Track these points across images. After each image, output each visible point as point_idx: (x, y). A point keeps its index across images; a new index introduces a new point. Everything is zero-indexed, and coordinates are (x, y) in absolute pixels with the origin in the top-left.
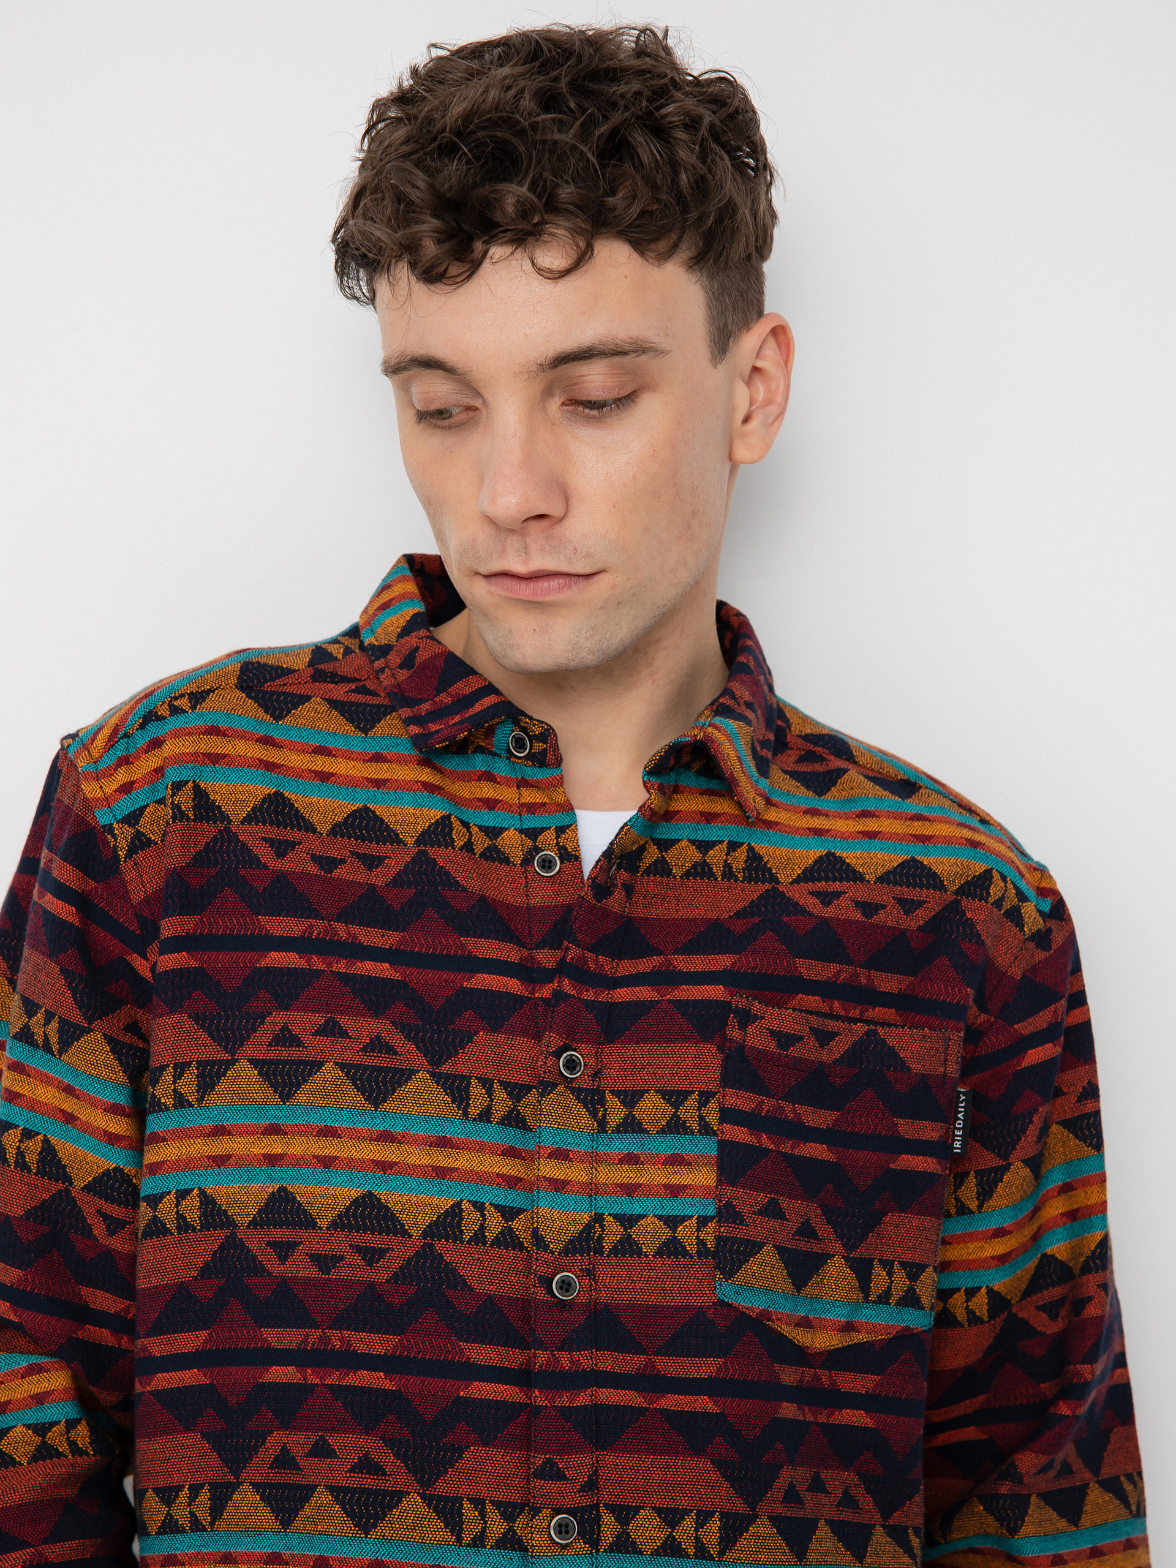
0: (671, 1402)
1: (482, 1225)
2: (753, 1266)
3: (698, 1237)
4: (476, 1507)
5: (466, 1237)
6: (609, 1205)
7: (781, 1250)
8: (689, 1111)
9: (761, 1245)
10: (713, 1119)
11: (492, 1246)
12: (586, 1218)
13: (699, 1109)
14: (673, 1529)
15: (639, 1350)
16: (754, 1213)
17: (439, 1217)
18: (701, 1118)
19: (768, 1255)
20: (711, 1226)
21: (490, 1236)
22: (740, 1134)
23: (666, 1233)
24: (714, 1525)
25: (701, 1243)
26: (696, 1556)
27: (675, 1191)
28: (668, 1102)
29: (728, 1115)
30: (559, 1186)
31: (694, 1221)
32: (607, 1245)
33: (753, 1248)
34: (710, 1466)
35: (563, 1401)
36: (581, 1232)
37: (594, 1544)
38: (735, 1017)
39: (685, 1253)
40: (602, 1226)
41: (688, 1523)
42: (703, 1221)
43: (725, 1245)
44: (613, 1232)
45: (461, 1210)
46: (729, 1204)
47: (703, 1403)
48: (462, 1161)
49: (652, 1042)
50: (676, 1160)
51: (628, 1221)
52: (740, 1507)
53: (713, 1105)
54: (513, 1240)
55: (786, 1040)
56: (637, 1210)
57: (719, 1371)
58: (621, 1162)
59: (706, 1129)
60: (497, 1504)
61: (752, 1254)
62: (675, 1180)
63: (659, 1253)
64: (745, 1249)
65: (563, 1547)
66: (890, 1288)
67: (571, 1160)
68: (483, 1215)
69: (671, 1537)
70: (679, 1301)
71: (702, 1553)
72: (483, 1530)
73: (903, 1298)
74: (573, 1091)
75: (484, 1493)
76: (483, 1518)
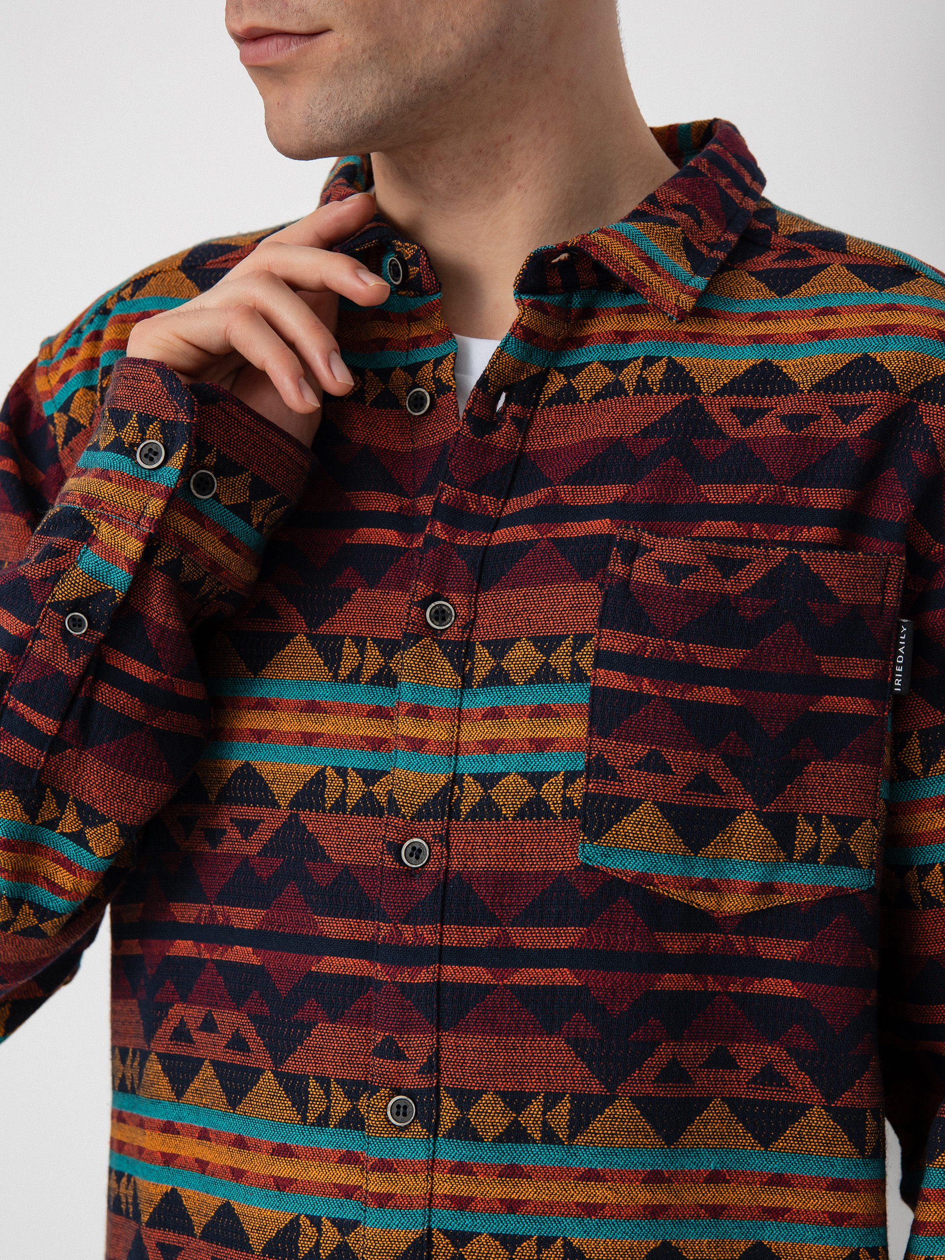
0: (524, 977)
1: (344, 792)
2: (627, 824)
3: (564, 795)
4: (321, 1086)
5: (328, 805)
6: (468, 765)
7: (664, 808)
8: (560, 660)
9: (639, 802)
10: (586, 663)
11: (351, 813)
12: (443, 780)
13: (573, 654)
14: (519, 1113)
15: (492, 921)
16: (630, 767)
17: (305, 785)
18: (574, 663)
19: (647, 812)
20: (580, 782)
21: (350, 802)
22: (617, 680)
23: (530, 791)
24: (564, 1108)
25: (567, 801)
26: (543, 1141)
27: (540, 745)
28: (540, 649)
29: (602, 659)
30: (417, 745)
31: (560, 778)
32: (464, 809)
33: (626, 805)
34: (563, 1045)
35: (404, 977)
36: (436, 796)
37: (433, 1129)
38: (618, 551)
39: (549, 814)
40: (461, 788)
41: (535, 1107)
42: (570, 777)
43: (592, 804)
44: (472, 793)
45: (325, 777)
46: (599, 757)
47: (564, 976)
48: (328, 726)
49: (528, 585)
50: (542, 712)
51: (488, 780)
52: (596, 1087)
53: (589, 648)
54: (373, 805)
55: (675, 572)
56: (499, 768)
57: (581, 940)
58: (485, 717)
59: (578, 676)
60: (341, 1082)
61: (627, 812)
62: (541, 733)
63: (520, 814)
64: (618, 807)
65: (402, 1129)
66: (817, 845)
67: (430, 718)
68: (345, 781)
69: (516, 1122)
70: (537, 867)
71: (549, 1137)
72: (328, 1108)
73: (833, 856)
74: (441, 644)
75: (329, 1072)
76: (327, 1098)
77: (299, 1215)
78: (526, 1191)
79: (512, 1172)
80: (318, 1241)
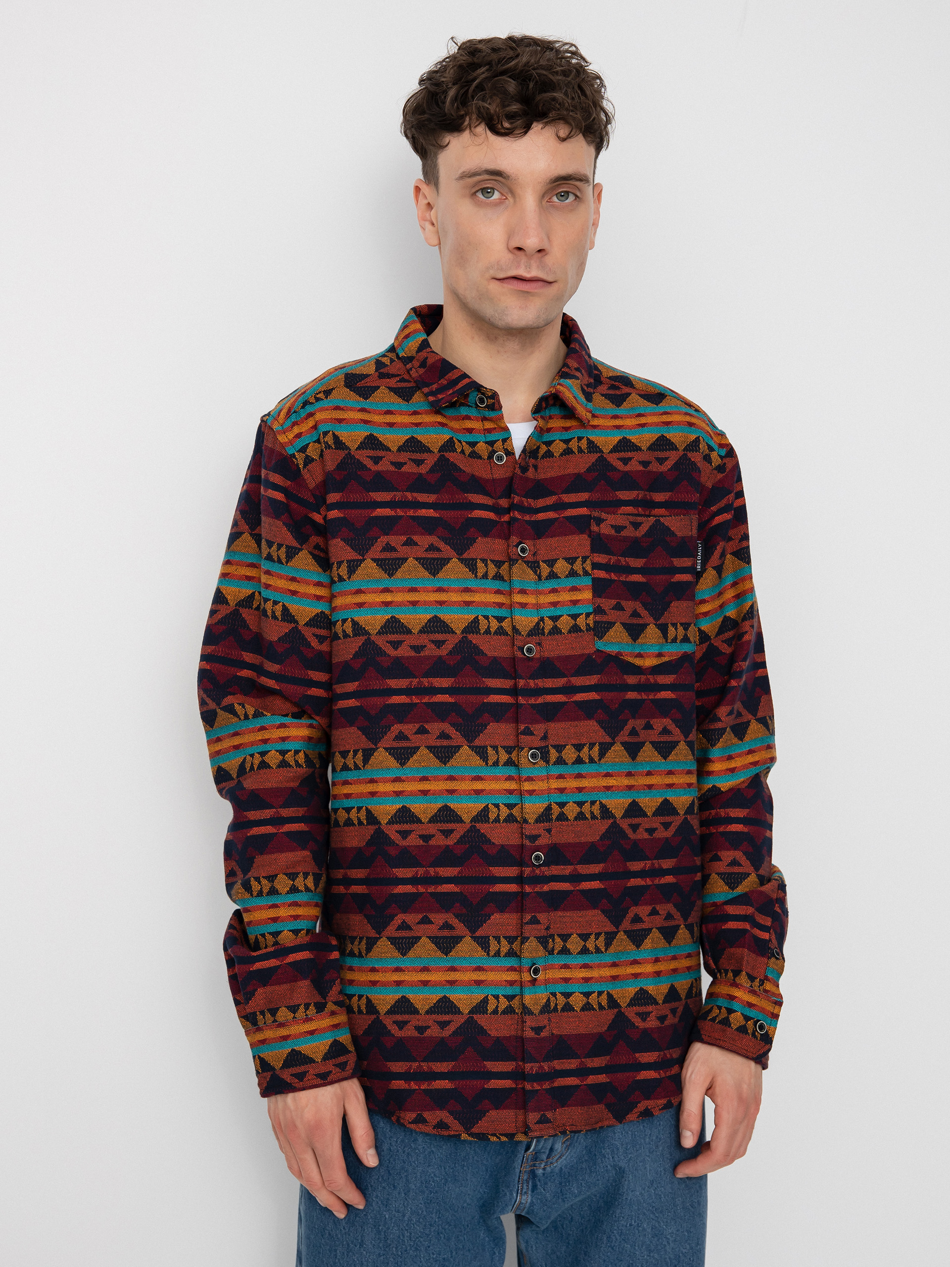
0: (580, 697)
1: (488, 626)
2: (612, 632)
3: (586, 623)
4: (494, 749)
5: (482, 632)
6: (547, 612)
7: (624, 625)
8: (578, 566)
9: (614, 623)
10: (589, 568)
11: (494, 635)
12: (536, 620)
13: (582, 565)
14: (580, 752)
15: (564, 676)
16: (610, 609)
17: (468, 624)
18: (584, 568)
19: (618, 627)
20: (591, 616)
21: (492, 630)
22: (602, 574)
23: (572, 622)
24: (596, 748)
25: (588, 625)
26: (589, 762)
27: (575, 603)
28: (568, 563)
29: (595, 566)
30: (523, 605)
31: (584, 616)
32: (546, 631)
33: (611, 624)
34: (595, 723)
35: (532, 701)
36: (535, 626)
37: (547, 762)
38: (594, 522)
39: (581, 630)
40: (543, 623)
41: (586, 749)
42: (588, 615)
43: (598, 625)
44: (549, 625)
45: (479, 620)
46: (599, 607)
47: (593, 696)
48: (477, 598)
49: (558, 536)
50: (574, 589)
51: (555, 619)
52: (608, 739)
53: (588, 562)
54: (503, 631)
55: (618, 529)
56: (558, 613)
57: (599, 680)
58: (550, 592)
59: (586, 573)
60: (503, 747)
61: (611, 628)
62: (574, 598)
63: (570, 632)
64: (607, 625)
65: (534, 764)
66: (676, 635)
67: (528, 594)
68: (489, 621)
69: (579, 756)
70: (579, 652)
71: (592, 760)
72: (498, 759)
73: (682, 639)
74: (525, 562)
75: (497, 743)
76: (497, 754)
77: (488, 804)
78: (584, 783)
79: (579, 776)
80: (498, 814)
